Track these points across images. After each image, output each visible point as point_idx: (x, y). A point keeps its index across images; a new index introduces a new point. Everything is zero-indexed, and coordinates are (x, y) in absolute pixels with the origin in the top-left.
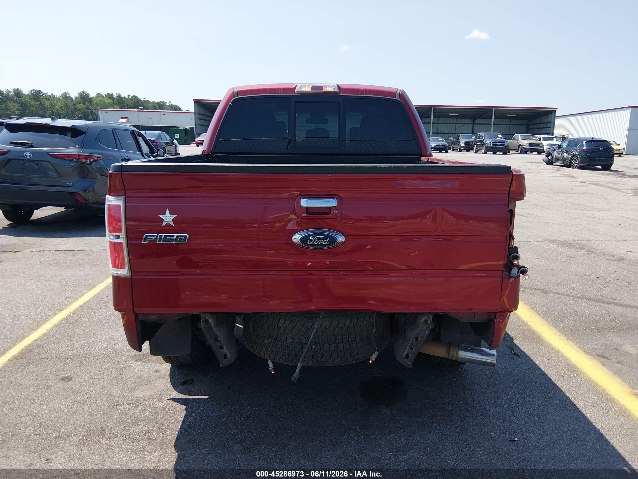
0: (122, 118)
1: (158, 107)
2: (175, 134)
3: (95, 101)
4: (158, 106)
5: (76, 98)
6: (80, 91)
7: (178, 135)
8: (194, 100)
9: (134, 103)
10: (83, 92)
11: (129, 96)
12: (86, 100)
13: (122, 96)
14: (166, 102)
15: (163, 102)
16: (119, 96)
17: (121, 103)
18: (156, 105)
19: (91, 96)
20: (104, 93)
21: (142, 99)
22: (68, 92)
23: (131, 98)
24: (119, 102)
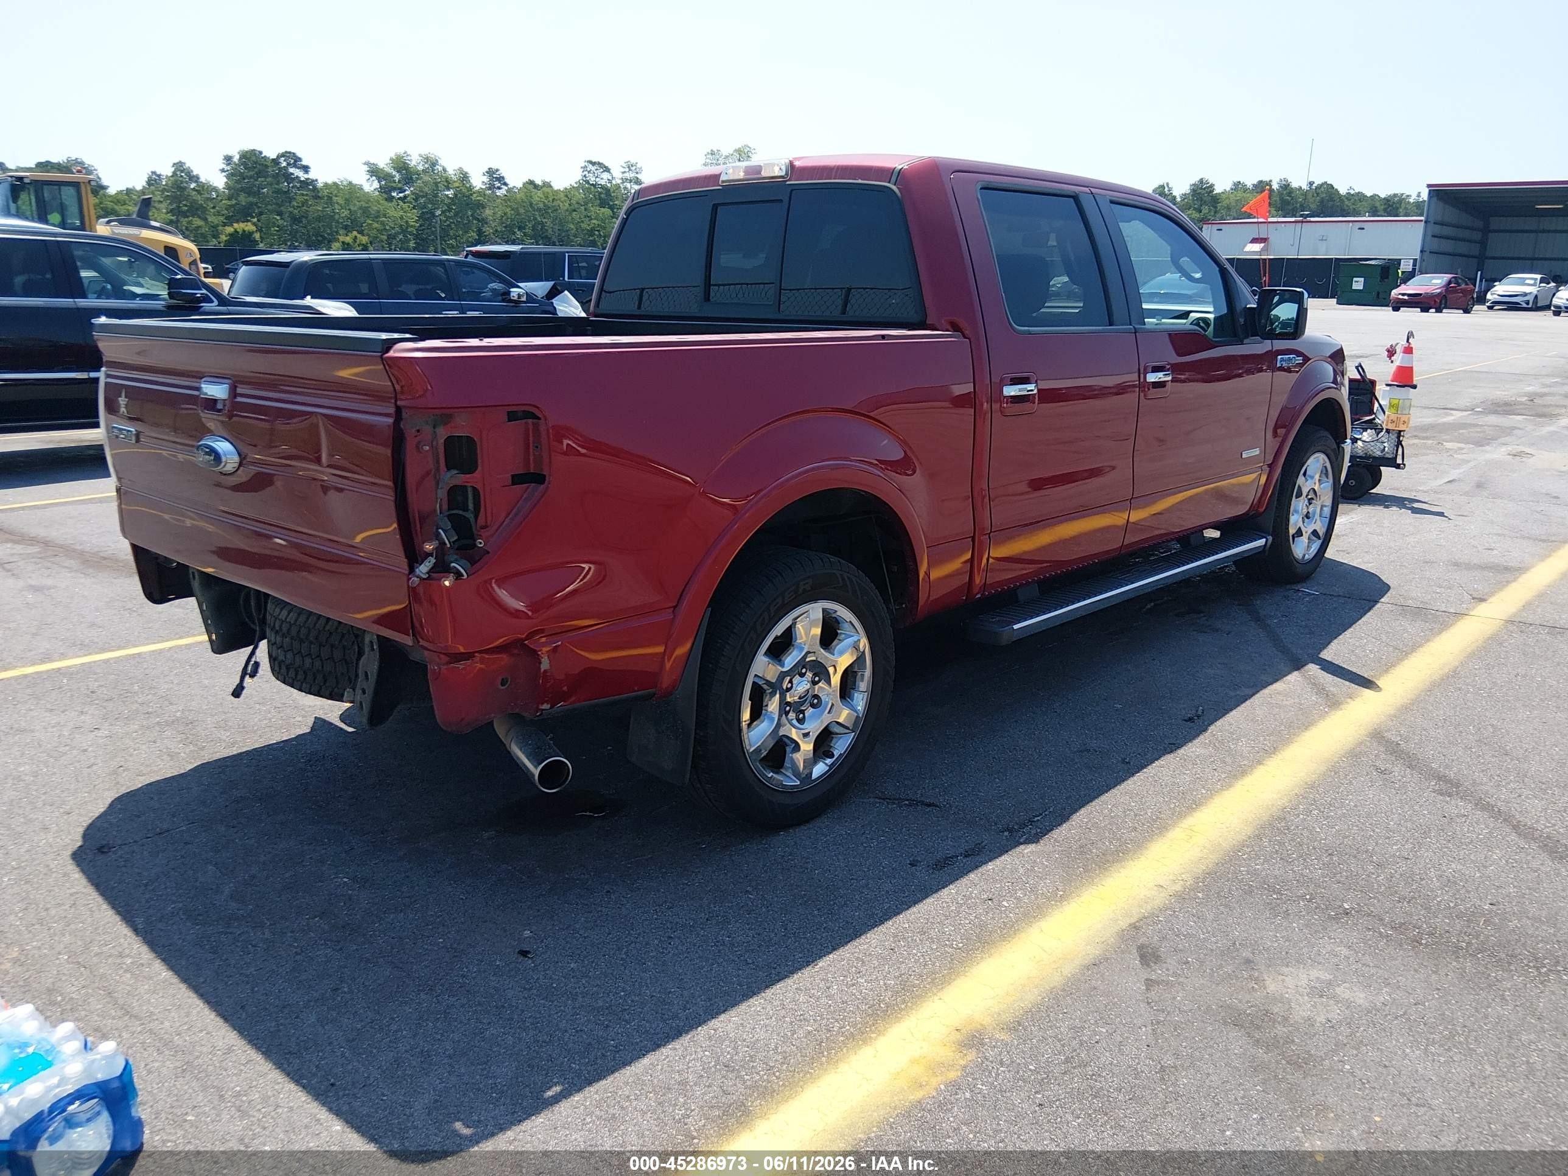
0: (1254, 241)
1: (1385, 210)
2: (1355, 279)
3: (1227, 201)
4: (1383, 207)
5: (1184, 196)
6: (1195, 179)
7: (1363, 279)
8: (1429, 186)
9: (1322, 201)
10: (1201, 181)
11: (1311, 184)
12: (1205, 202)
13: (1295, 185)
14: (1408, 196)
15: (1402, 194)
16: (1286, 187)
17: (1288, 203)
18: (1378, 204)
19: (1218, 190)
20: (1250, 181)
21: (1343, 191)
22: (1168, 184)
23: (1316, 187)
24: (1282, 200)
